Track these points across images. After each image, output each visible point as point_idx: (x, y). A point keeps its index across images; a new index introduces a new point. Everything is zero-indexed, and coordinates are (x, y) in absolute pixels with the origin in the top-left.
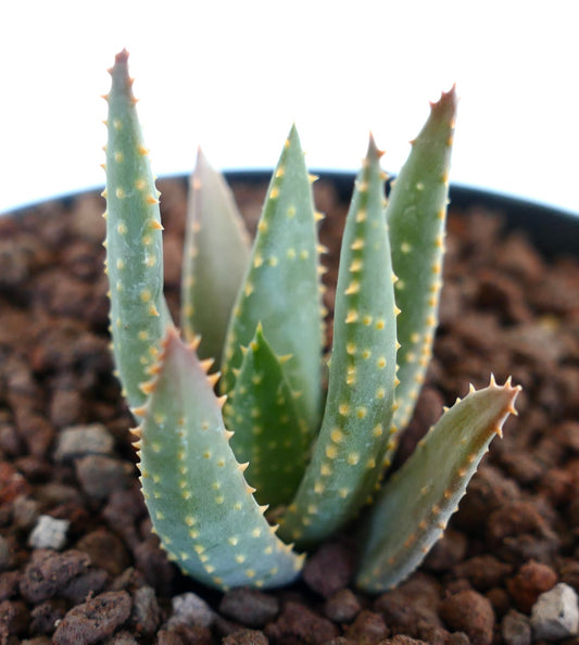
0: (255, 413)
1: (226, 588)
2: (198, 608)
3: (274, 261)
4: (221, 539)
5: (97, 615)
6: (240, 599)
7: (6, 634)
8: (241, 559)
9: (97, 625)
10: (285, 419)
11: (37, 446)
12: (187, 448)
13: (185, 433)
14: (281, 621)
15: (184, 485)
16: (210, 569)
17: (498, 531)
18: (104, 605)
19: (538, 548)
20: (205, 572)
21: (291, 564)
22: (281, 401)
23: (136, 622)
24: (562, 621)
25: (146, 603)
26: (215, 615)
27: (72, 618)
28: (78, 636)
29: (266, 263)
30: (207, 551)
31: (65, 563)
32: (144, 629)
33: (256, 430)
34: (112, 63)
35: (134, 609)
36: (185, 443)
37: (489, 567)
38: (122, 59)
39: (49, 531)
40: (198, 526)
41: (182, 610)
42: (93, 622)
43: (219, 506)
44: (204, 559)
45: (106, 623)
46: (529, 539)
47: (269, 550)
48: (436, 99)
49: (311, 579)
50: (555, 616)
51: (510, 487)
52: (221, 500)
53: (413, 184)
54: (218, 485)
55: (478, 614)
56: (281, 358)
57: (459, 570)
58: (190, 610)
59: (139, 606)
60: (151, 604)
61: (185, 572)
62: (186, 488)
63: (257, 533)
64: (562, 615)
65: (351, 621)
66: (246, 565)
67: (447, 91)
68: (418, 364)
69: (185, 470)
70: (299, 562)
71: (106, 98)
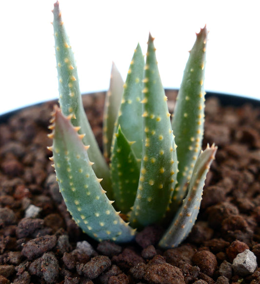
0: (118, 166)
1: (100, 240)
2: (87, 247)
3: (130, 102)
4: (91, 213)
5: (40, 243)
6: (105, 245)
7: (3, 248)
8: (102, 224)
9: (39, 247)
10: (132, 170)
11: (39, 180)
12: (71, 166)
13: (68, 159)
14: (120, 255)
15: (71, 184)
16: (90, 228)
17: (225, 227)
18: (44, 240)
19: (243, 236)
20: (88, 229)
21: (129, 232)
22: (130, 161)
23: (57, 249)
24: (244, 265)
25: (63, 241)
26: (95, 251)
27: (29, 243)
28: (30, 251)
29: (127, 102)
30: (86, 218)
31: (33, 222)
32: (60, 252)
33: (120, 174)
34: (53, 8)
35: (57, 244)
36: (70, 164)
37: (220, 242)
38: (56, 6)
39: (32, 211)
40: (80, 205)
41: (79, 247)
42: (37, 245)
43: (88, 196)
44: (86, 222)
45: (43, 246)
46: (240, 231)
47: (115, 222)
48: (199, 32)
49: (138, 240)
50: (241, 263)
51: (235, 209)
52: (89, 194)
53: (190, 70)
54: (87, 186)
55: (207, 260)
56: (131, 142)
57: (206, 243)
58: (83, 248)
59: (60, 242)
60: (65, 242)
61: (84, 231)
62: (72, 186)
63: (108, 212)
64: (245, 263)
65: (151, 258)
66: (105, 228)
67: (203, 28)
68: (194, 151)
69: (71, 177)
70: (133, 232)
71: (52, 23)
